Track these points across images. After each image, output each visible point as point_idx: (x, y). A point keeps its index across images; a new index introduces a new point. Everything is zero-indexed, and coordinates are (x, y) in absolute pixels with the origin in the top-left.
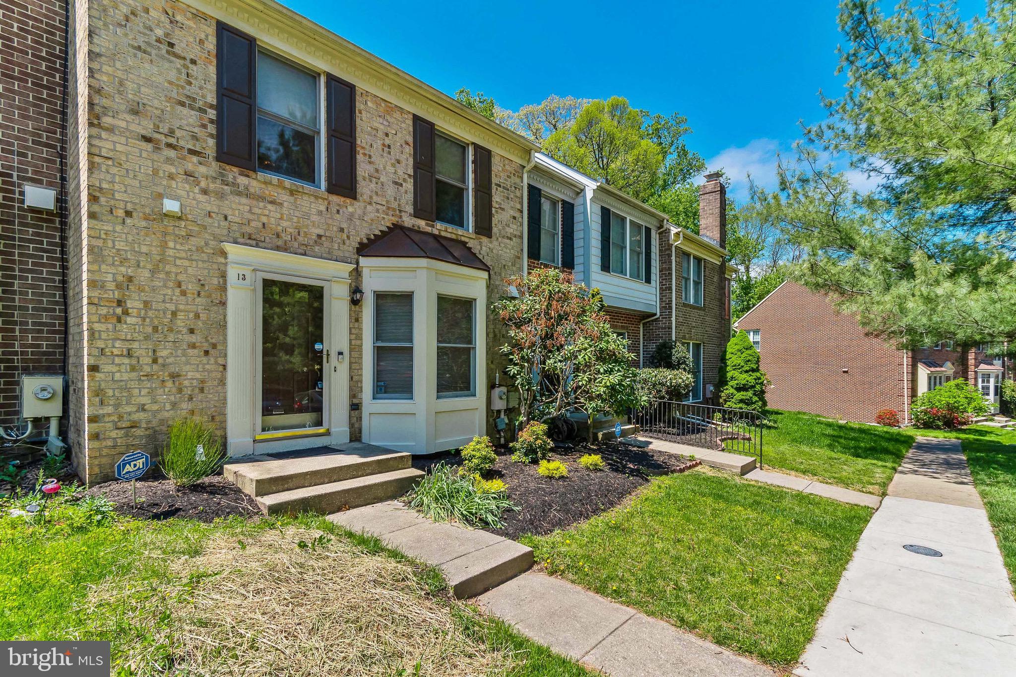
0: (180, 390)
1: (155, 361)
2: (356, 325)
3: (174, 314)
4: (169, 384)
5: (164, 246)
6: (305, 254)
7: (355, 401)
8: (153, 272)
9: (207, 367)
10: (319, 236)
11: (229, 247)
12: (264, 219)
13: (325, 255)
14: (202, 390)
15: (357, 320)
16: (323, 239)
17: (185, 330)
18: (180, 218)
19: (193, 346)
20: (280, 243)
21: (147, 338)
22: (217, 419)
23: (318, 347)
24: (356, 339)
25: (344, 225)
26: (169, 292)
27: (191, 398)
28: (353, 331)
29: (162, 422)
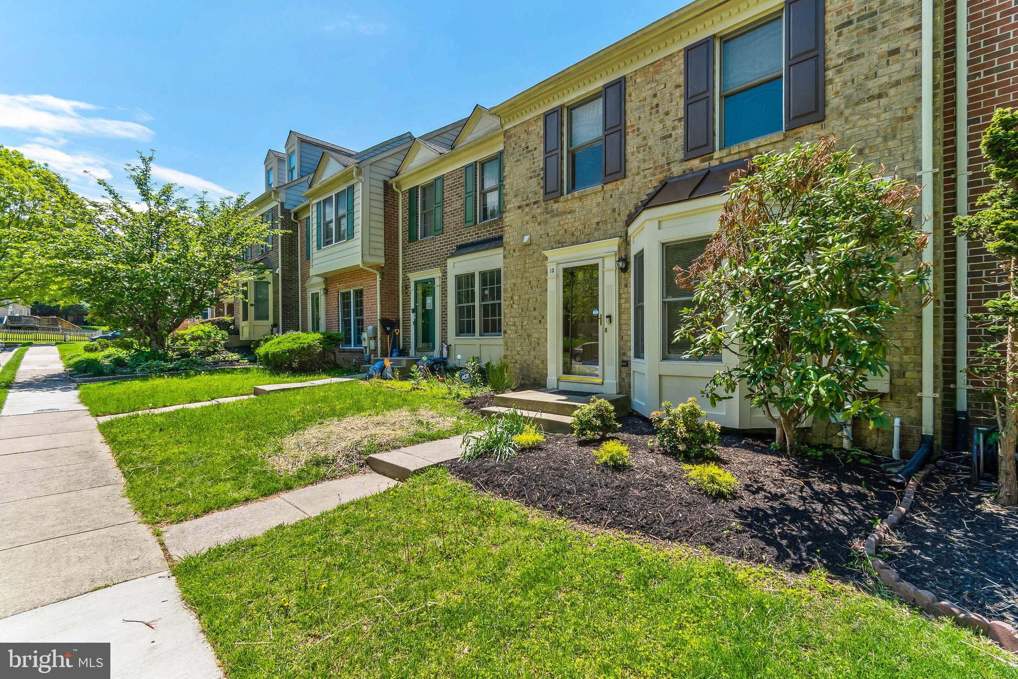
0: (531, 344)
1: (522, 327)
2: (626, 289)
3: (528, 300)
4: (527, 340)
5: (525, 262)
6: (589, 242)
7: (625, 358)
8: (522, 279)
9: (541, 330)
10: (598, 223)
11: (546, 253)
12: (566, 227)
13: (601, 237)
14: (538, 344)
15: (626, 286)
16: (601, 224)
17: (532, 309)
18: (530, 244)
19: (535, 318)
20: (574, 239)
21: (520, 315)
22: (545, 363)
23: (595, 312)
24: (625, 303)
25: (616, 206)
26: (527, 288)
27: (534, 349)
28: (623, 296)
29: (525, 361)
